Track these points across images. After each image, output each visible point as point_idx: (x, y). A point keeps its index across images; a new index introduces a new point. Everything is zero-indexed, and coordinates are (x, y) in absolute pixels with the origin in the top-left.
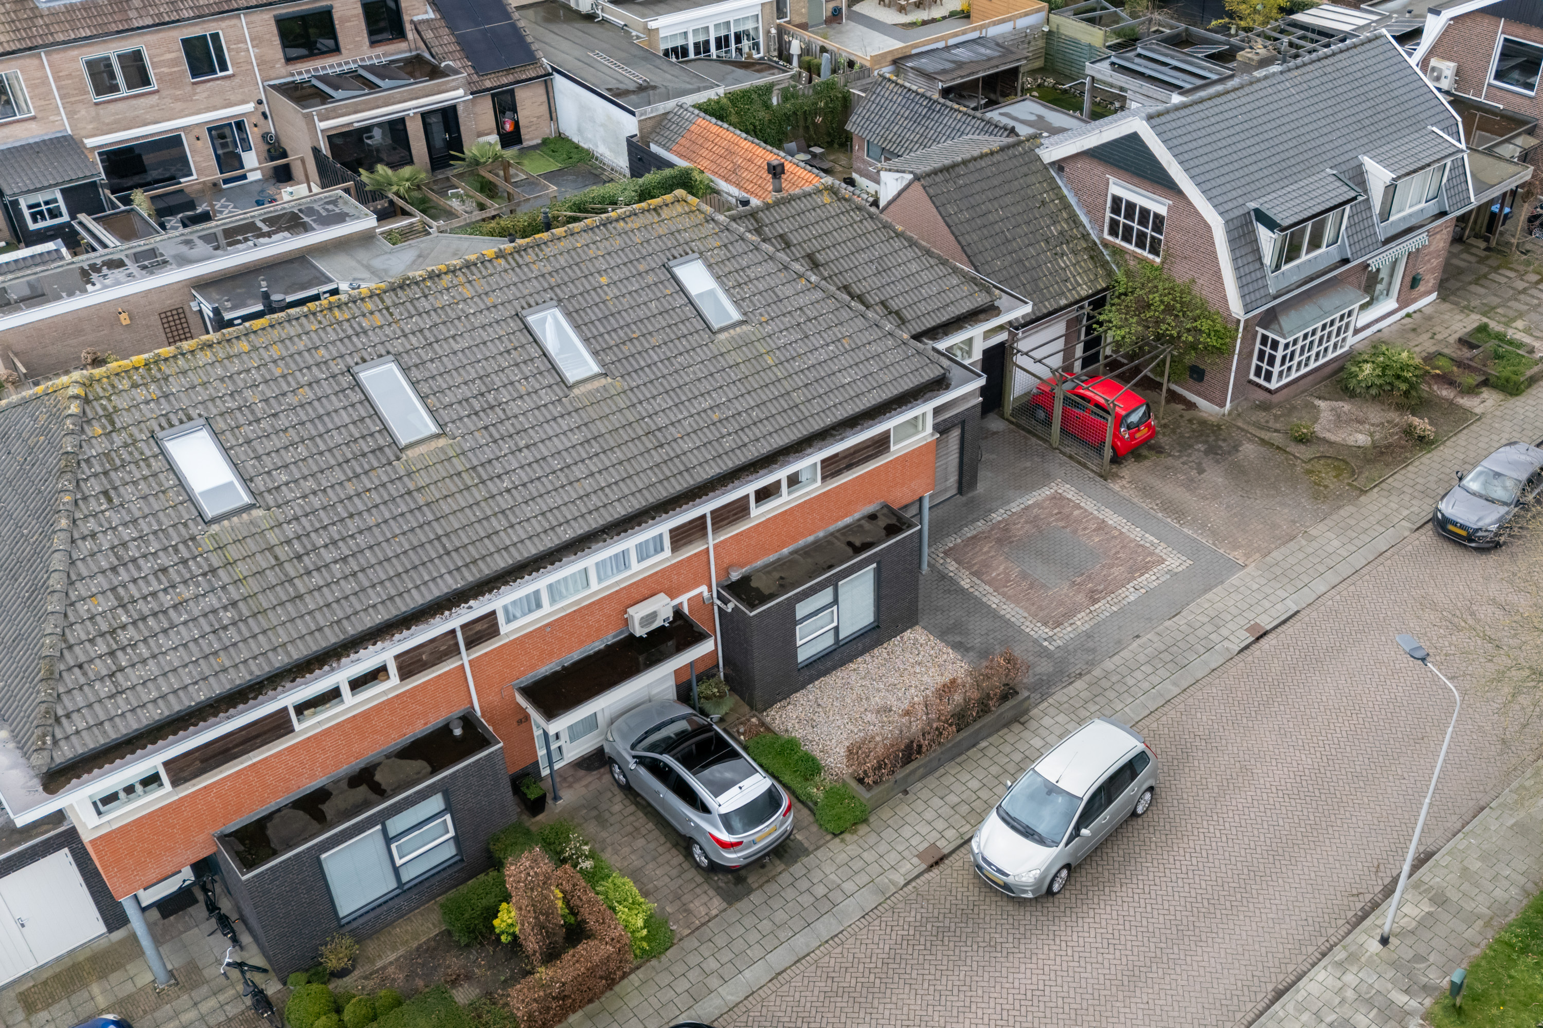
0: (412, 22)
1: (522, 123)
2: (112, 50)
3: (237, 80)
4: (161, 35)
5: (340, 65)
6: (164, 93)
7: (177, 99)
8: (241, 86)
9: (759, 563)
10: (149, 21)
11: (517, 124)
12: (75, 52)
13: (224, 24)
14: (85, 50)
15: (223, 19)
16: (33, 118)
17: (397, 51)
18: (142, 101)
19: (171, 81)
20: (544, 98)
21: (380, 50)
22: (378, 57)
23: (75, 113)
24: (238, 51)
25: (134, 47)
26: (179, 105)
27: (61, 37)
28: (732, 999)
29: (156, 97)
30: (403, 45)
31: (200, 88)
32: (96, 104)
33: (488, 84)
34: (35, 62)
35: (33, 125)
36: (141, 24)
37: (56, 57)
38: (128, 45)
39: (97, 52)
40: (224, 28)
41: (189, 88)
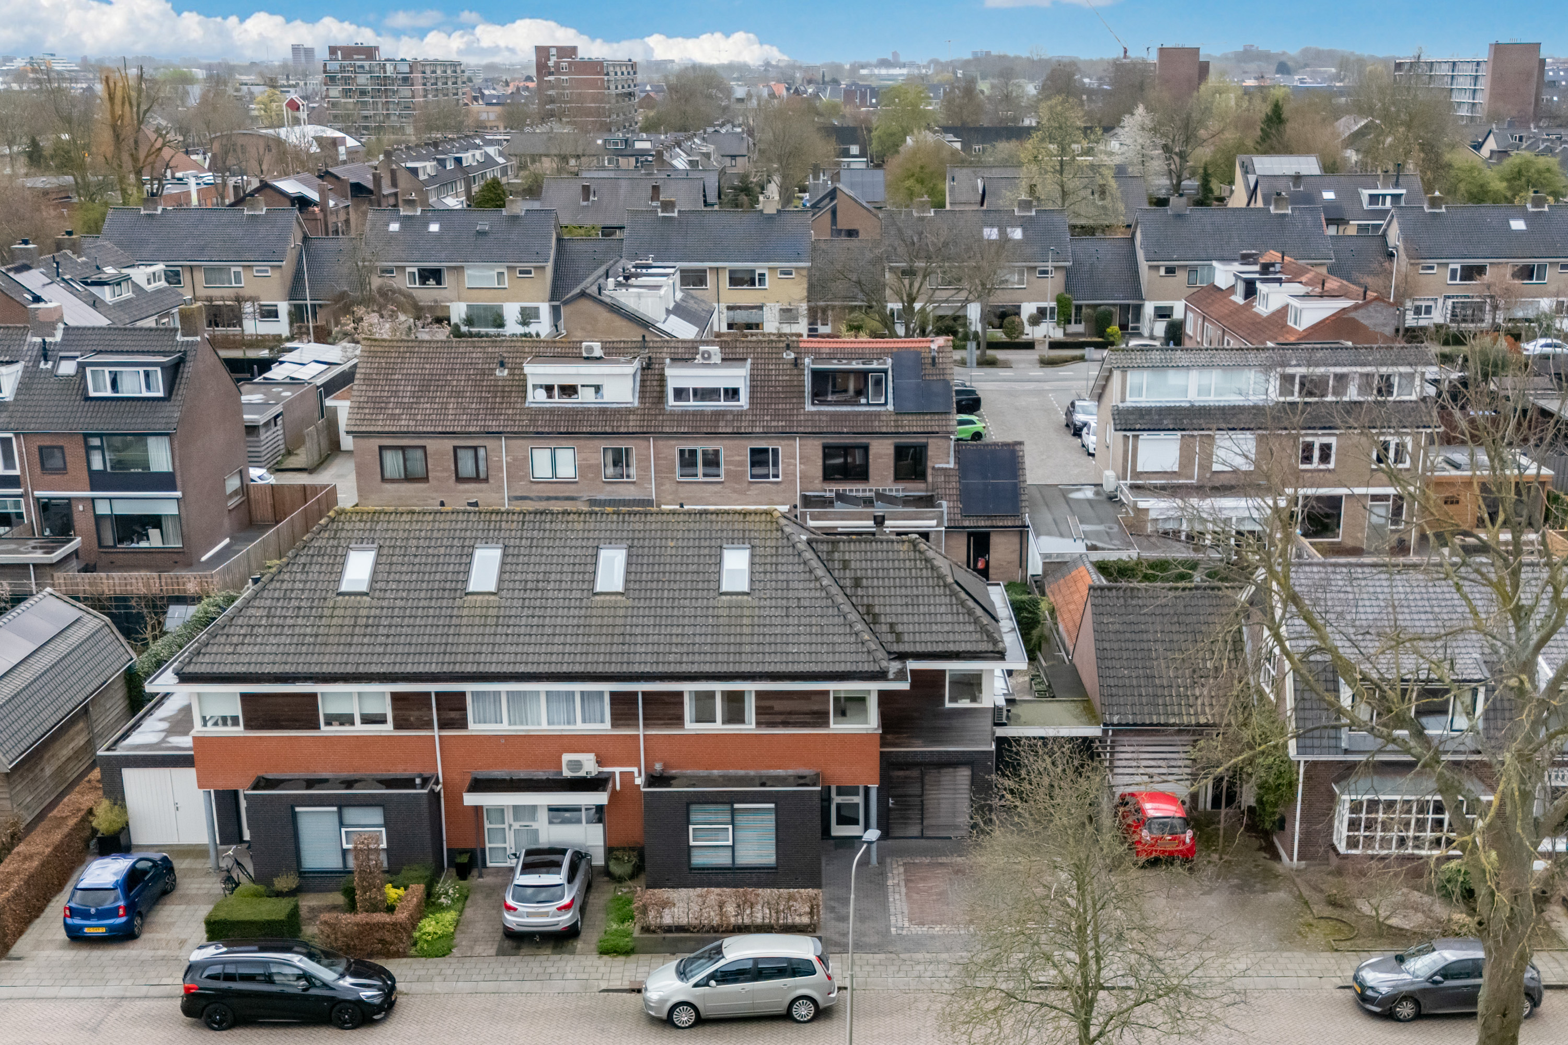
0: (933, 468)
1: (991, 564)
2: (701, 446)
3: (782, 486)
4: (736, 442)
5: (864, 491)
6: (727, 484)
7: (735, 491)
8: (784, 491)
9: (689, 772)
10: (729, 430)
11: (987, 563)
12: (673, 442)
13: (783, 443)
14: (680, 442)
15: (783, 438)
16: (633, 483)
17: (916, 489)
18: (710, 487)
19: (734, 477)
20: (1018, 547)
21: (900, 486)
22: (897, 490)
23: (662, 485)
24: (789, 464)
25: (716, 447)
26: (735, 496)
27: (668, 430)
28: (437, 990)
29: (720, 486)
30: (922, 486)
31: (754, 487)
32: (679, 482)
33: (966, 523)
34: (645, 443)
35: (632, 487)
36: (724, 430)
37: (661, 443)
38: (711, 446)
39: (688, 446)
40: (781, 446)
41: (746, 485)
